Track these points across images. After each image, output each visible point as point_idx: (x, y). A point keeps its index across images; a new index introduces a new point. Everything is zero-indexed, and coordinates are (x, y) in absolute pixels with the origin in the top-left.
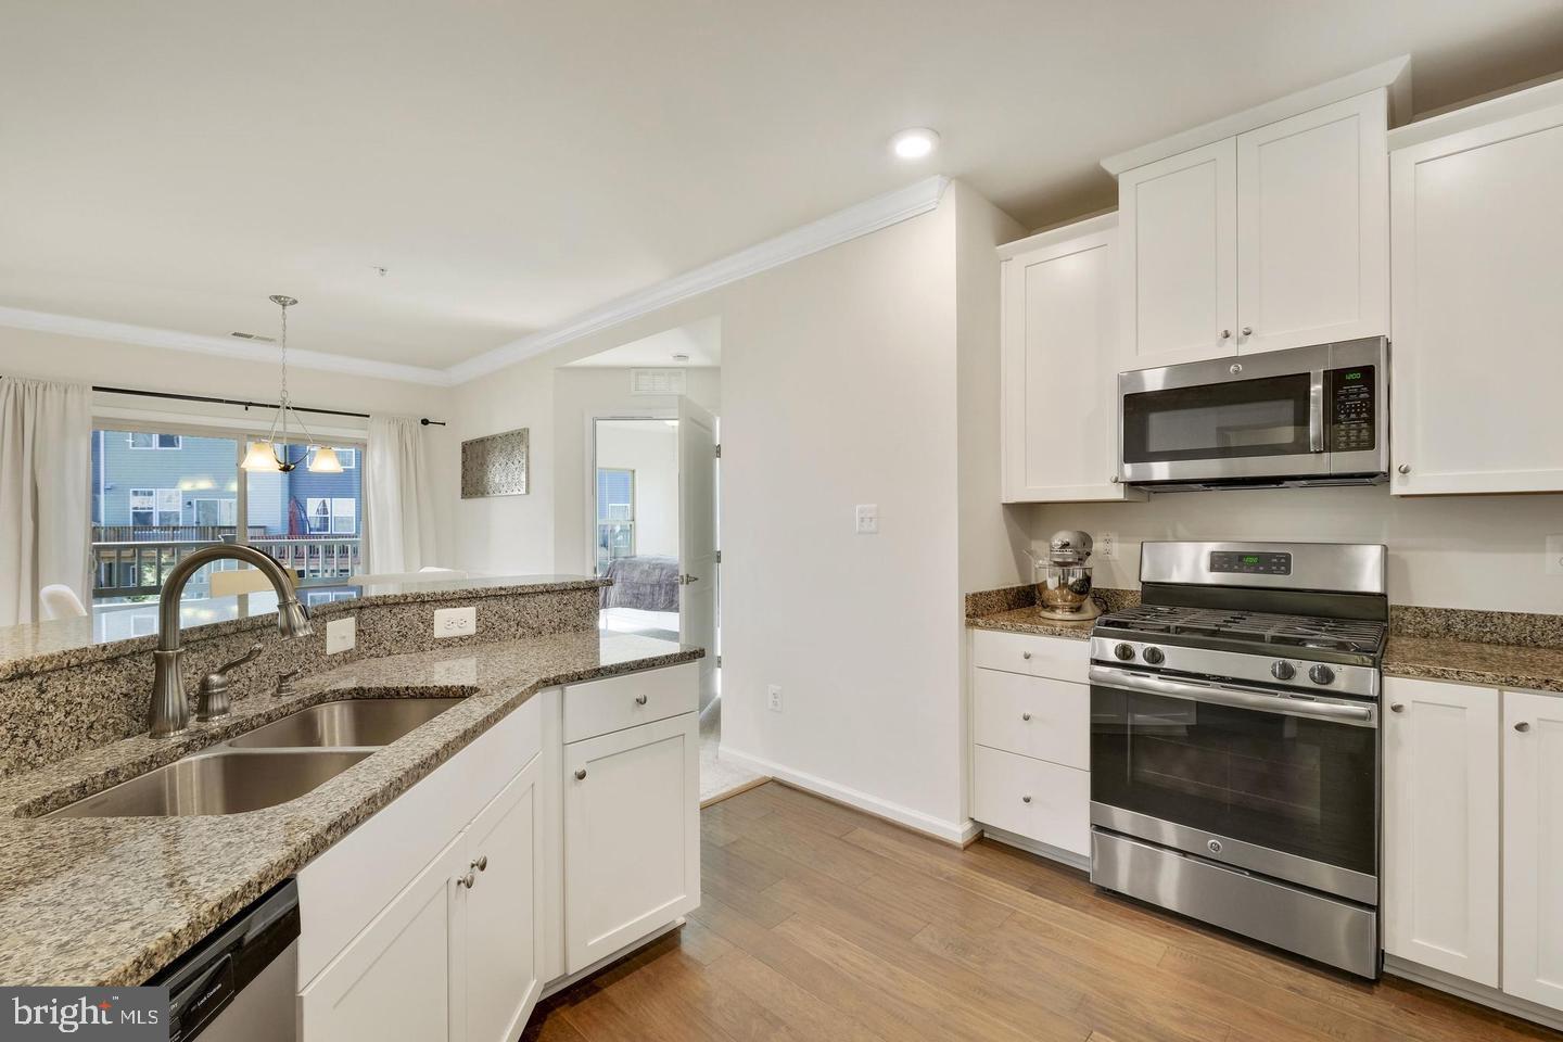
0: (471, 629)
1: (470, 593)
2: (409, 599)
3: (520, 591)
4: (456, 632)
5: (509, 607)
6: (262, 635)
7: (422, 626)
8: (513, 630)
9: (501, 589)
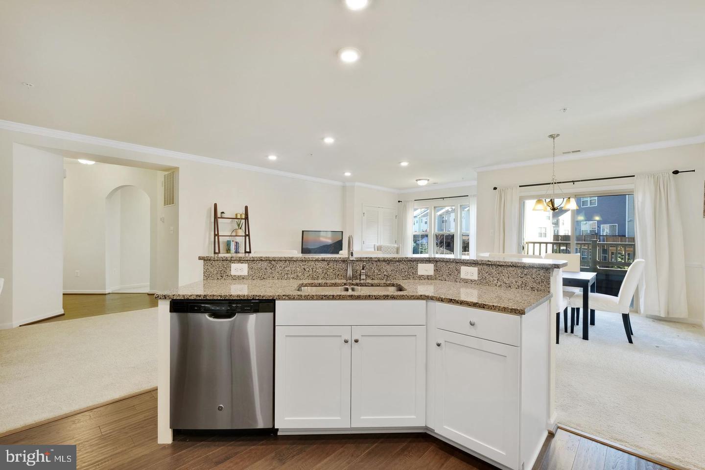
0: (475, 277)
1: (474, 261)
2: (451, 261)
3: (498, 263)
4: (469, 277)
5: (493, 270)
6: (389, 263)
7: (456, 272)
8: (495, 282)
9: (488, 261)
